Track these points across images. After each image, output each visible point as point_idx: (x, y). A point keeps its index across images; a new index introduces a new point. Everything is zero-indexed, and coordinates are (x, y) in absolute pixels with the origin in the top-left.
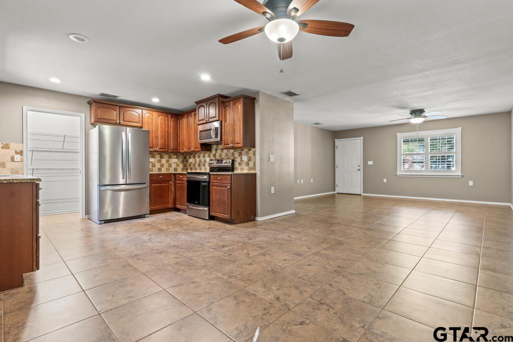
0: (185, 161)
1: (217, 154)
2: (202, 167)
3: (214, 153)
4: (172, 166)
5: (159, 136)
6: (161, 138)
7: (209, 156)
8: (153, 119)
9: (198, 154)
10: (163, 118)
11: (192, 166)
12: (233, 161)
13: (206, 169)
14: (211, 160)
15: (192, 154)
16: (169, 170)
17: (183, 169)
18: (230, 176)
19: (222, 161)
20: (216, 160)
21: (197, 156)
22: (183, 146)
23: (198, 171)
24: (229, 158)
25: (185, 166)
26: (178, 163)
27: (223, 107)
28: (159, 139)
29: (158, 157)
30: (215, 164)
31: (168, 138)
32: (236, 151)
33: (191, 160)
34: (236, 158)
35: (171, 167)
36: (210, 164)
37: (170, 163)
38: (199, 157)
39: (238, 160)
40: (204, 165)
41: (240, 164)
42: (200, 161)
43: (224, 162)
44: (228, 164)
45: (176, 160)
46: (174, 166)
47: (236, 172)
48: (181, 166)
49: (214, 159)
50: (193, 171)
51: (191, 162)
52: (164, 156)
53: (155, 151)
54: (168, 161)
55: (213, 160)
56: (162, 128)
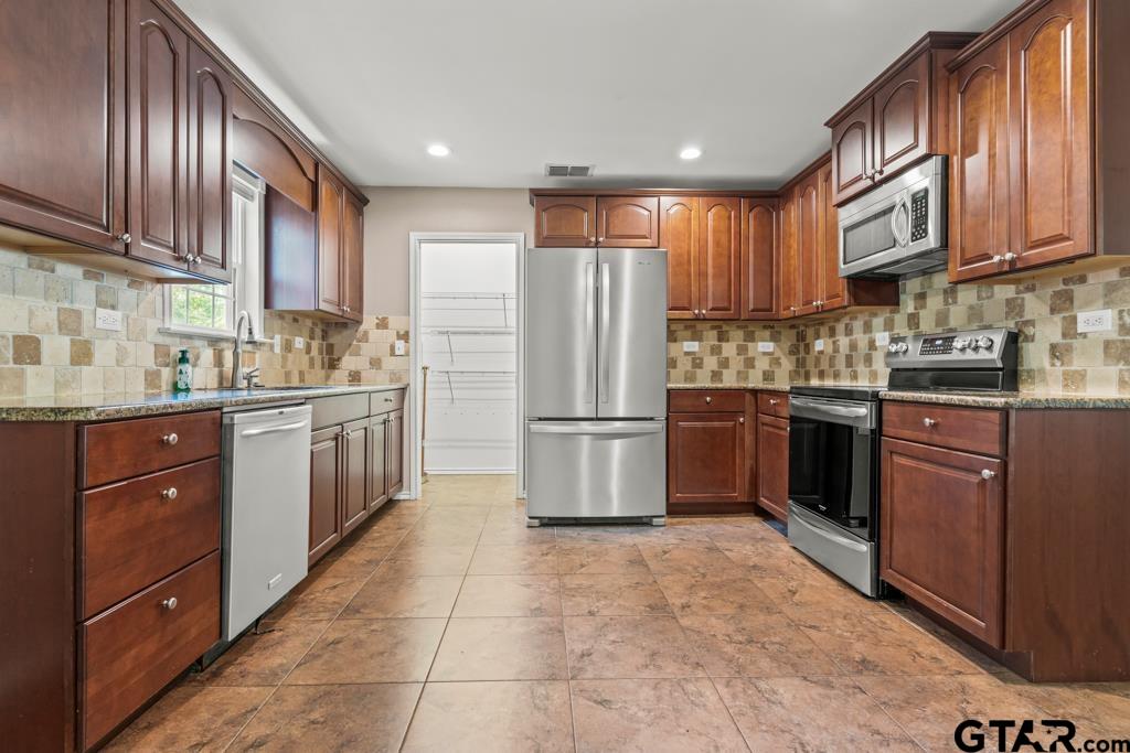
0: (801, 347)
1: (922, 313)
2: (861, 368)
3: (911, 309)
4: (757, 363)
5: (710, 271)
6: (714, 276)
7: (889, 326)
8: (690, 219)
9: (846, 320)
10: (724, 213)
11: (824, 365)
12: (1013, 341)
13: (874, 376)
14: (894, 340)
15: (822, 319)
16: (746, 379)
17: (794, 375)
18: (996, 416)
19: (949, 340)
20: (917, 337)
21: (840, 327)
22: (788, 295)
23: (845, 383)
24: (988, 327)
25: (800, 363)
26: (778, 354)
27: (953, 88)
28: (710, 282)
29: (711, 337)
30: (914, 355)
31: (738, 274)
32: (1032, 289)
33: (819, 345)
34: (1031, 323)
35: (753, 367)
36: (889, 354)
37: (750, 354)
38: (849, 331)
39: (1047, 332)
40: (868, 360)
41: (1055, 352)
42: (853, 347)
43: (958, 344)
44: (983, 355)
45: (769, 346)
46: (762, 364)
47: (1031, 392)
48: (787, 364)
49: (910, 334)
50: (829, 383)
51: (821, 352)
52: (732, 334)
53: (697, 319)
54: (742, 350)
55: (903, 339)
56: (717, 244)
